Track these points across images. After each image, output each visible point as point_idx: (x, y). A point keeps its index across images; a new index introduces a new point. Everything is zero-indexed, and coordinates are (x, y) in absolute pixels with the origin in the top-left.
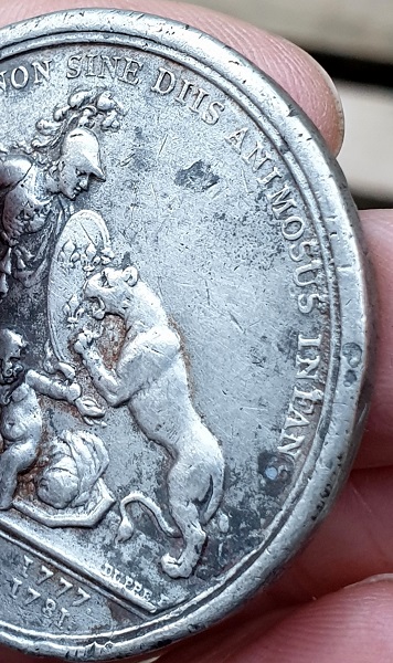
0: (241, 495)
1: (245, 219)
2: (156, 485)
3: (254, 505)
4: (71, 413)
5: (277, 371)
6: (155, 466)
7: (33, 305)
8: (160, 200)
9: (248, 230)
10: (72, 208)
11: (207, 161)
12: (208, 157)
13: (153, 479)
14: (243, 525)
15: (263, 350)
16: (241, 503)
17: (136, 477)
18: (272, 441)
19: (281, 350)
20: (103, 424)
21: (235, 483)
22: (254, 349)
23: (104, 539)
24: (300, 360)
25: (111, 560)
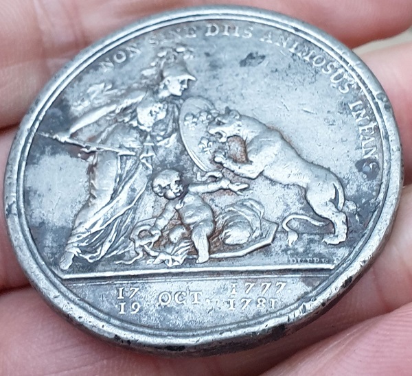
0: (355, 187)
1: (290, 67)
2: (300, 206)
3: (365, 189)
4: (227, 195)
5: (344, 123)
6: (295, 197)
7: (176, 153)
8: (235, 78)
9: (294, 71)
10: (181, 101)
11: (254, 52)
12: (254, 50)
13: (297, 203)
14: (364, 201)
15: (331, 117)
16: (357, 191)
17: (285, 207)
18: (359, 155)
19: (341, 113)
20: (251, 191)
21: (348, 183)
22: (325, 119)
23: (281, 246)
24: (354, 114)
25: (292, 255)
